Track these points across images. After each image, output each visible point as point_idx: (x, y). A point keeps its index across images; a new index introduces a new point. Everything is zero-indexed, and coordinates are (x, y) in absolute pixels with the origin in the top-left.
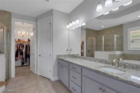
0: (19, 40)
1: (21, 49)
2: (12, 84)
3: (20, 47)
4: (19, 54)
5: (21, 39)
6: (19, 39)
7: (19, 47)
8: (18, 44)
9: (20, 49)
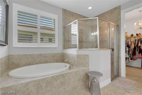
0: (137, 35)
1: (141, 46)
2: (117, 82)
3: (138, 44)
4: (137, 52)
5: (140, 33)
6: (138, 33)
7: (136, 43)
8: (136, 40)
9: (139, 46)
